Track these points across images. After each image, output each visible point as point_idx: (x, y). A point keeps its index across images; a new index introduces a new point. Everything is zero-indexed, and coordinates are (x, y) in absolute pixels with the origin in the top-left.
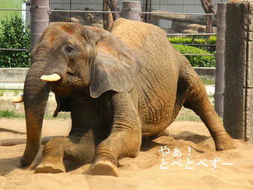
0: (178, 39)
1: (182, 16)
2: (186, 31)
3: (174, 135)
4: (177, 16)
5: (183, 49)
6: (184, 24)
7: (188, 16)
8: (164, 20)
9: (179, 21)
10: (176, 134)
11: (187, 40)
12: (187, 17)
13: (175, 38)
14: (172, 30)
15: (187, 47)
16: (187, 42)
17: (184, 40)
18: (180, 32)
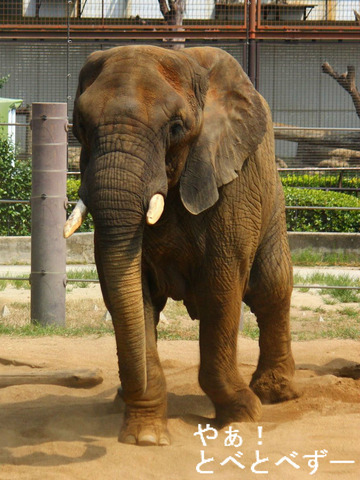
0: (311, 178)
1: (317, 133)
2: (325, 161)
3: (316, 367)
4: (308, 134)
5: (322, 198)
6: (322, 149)
7: (330, 133)
8: (282, 141)
9: (312, 142)
10: (318, 364)
11: (327, 180)
12: (327, 134)
13: (306, 176)
14: (298, 161)
15: (330, 193)
16: (328, 184)
17: (323, 179)
18: (314, 165)
